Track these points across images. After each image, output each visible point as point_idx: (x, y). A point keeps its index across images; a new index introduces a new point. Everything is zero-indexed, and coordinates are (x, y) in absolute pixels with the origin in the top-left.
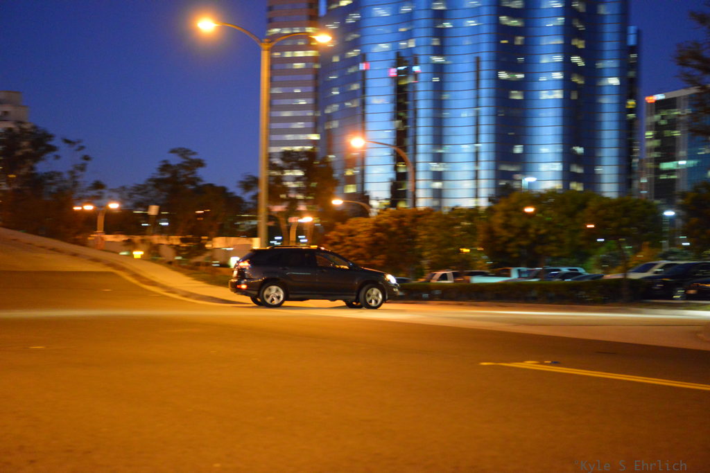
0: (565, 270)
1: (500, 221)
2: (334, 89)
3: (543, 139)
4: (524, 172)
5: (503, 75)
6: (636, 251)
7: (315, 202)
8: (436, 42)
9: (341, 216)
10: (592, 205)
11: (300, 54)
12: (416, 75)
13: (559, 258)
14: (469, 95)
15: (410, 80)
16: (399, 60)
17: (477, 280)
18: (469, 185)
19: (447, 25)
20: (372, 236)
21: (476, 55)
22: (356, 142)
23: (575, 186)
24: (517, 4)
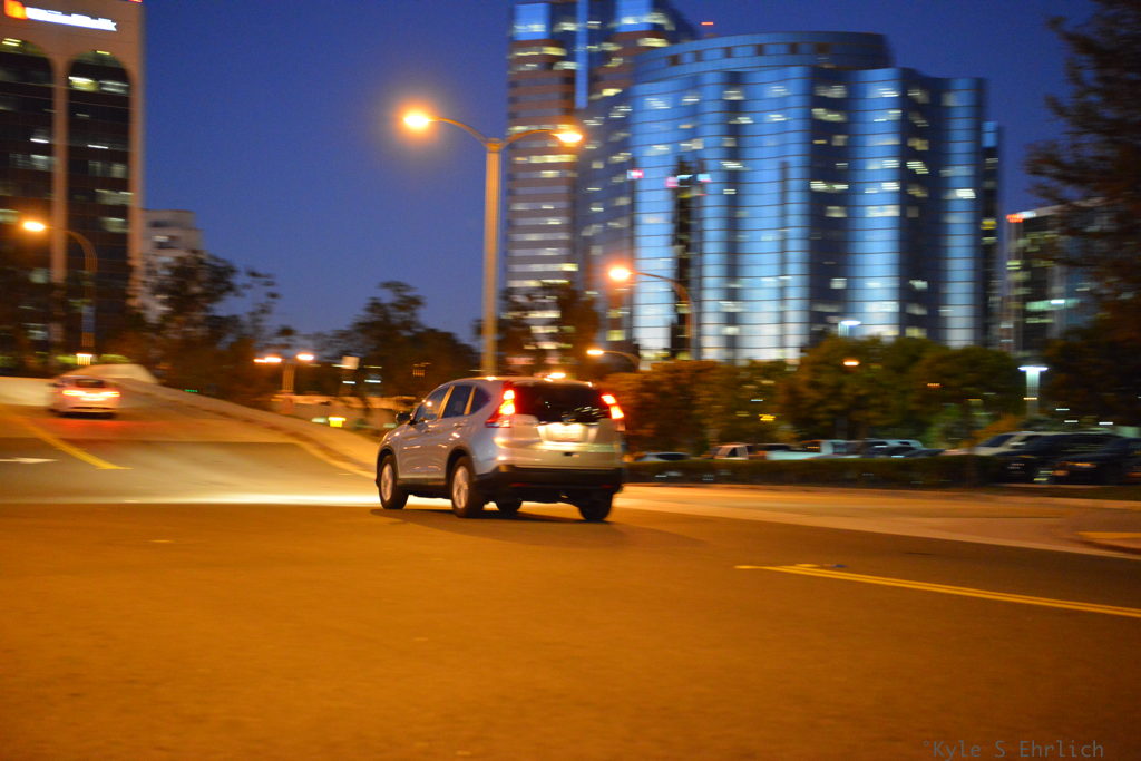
0: (894, 443)
2: (594, 204)
4: (844, 314)
5: (819, 186)
7: (569, 352)
8: (729, 142)
9: (600, 369)
11: (551, 159)
12: (702, 185)
14: (773, 211)
15: (694, 193)
16: (682, 167)
17: (776, 456)
18: (773, 330)
19: (744, 120)
21: (782, 160)
22: (618, 274)
23: (914, 333)
24: (837, 92)
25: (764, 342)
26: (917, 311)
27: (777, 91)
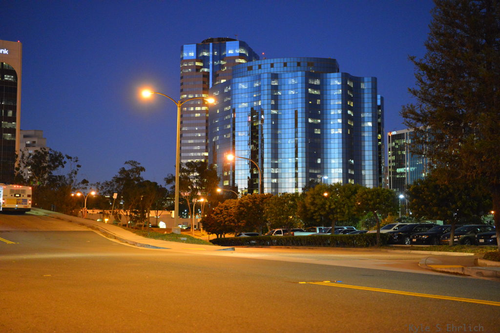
0: (345, 228)
1: (309, 201)
2: (217, 128)
3: (332, 156)
4: (322, 173)
5: (310, 121)
6: (384, 218)
7: (206, 190)
8: (273, 103)
9: (221, 198)
10: (360, 192)
11: (198, 109)
12: (262, 121)
13: (342, 221)
14: (292, 131)
16: (253, 112)
17: (297, 234)
18: (292, 181)
19: (279, 93)
20: (239, 209)
21: (296, 109)
22: (229, 157)
24: (317, 82)
25: (287, 186)
26: (351, 172)
27: (292, 81)
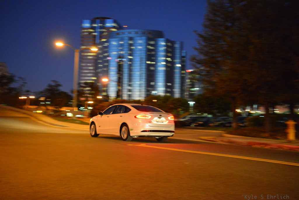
2: (100, 64)
3: (159, 81)
4: (153, 90)
8: (129, 52)
12: (124, 61)
15: (122, 63)
18: (138, 93)
19: (132, 48)
21: (141, 56)
22: (105, 80)
23: (168, 94)
24: (152, 43)
25: (137, 96)
26: (169, 90)
27: (140, 42)
